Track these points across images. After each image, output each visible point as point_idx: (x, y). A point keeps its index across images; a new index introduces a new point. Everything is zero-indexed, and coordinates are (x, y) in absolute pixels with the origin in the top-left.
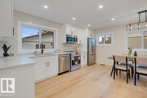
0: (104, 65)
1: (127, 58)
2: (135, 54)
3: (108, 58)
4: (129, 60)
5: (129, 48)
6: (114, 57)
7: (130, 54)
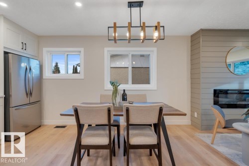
0: (64, 127)
1: (109, 111)
2: (124, 97)
3: (61, 115)
4: (114, 115)
5: (112, 83)
6: (76, 111)
7: (116, 96)
